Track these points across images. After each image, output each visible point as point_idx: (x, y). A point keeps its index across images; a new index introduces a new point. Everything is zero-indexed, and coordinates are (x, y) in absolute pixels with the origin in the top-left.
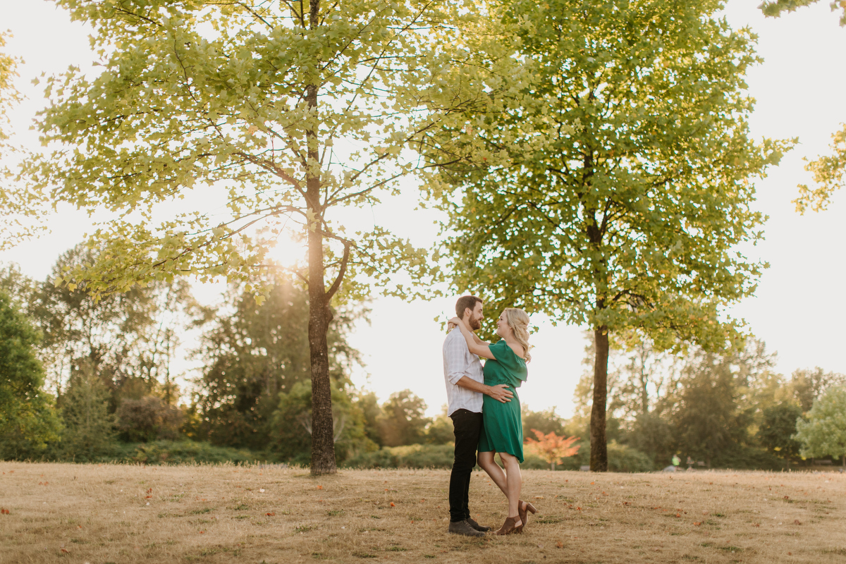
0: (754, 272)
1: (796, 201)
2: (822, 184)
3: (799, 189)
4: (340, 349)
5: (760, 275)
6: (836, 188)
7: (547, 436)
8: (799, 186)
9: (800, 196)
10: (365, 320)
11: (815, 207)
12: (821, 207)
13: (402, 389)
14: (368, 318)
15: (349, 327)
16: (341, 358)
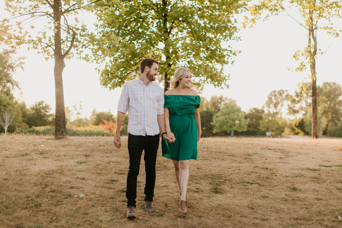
0: (234, 54)
1: (243, 23)
2: (253, 17)
3: (244, 18)
4: (8, 81)
5: (236, 55)
6: (259, 18)
7: (109, 122)
8: (244, 16)
9: (244, 21)
10: (21, 68)
11: (250, 26)
12: (252, 26)
13: (40, 101)
14: (23, 67)
15: (13, 70)
16: (9, 85)
